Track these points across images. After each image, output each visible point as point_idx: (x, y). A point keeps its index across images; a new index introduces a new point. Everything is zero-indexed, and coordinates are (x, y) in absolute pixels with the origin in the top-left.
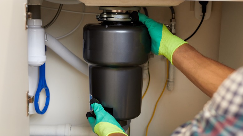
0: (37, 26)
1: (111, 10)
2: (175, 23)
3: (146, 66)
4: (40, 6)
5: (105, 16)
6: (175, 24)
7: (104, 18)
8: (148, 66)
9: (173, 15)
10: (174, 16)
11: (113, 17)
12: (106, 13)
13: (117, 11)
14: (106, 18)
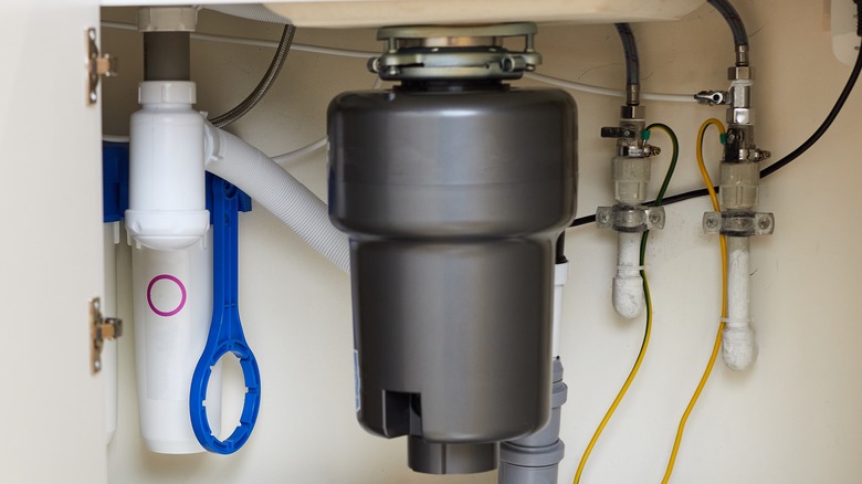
0: (176, 106)
1: (422, 40)
2: (747, 83)
3: (630, 265)
4: (186, 34)
5: (392, 61)
6: (748, 89)
7: (389, 67)
8: (641, 263)
9: (741, 49)
10: (746, 55)
11: (422, 65)
12: (395, 48)
13: (450, 42)
14: (399, 67)
